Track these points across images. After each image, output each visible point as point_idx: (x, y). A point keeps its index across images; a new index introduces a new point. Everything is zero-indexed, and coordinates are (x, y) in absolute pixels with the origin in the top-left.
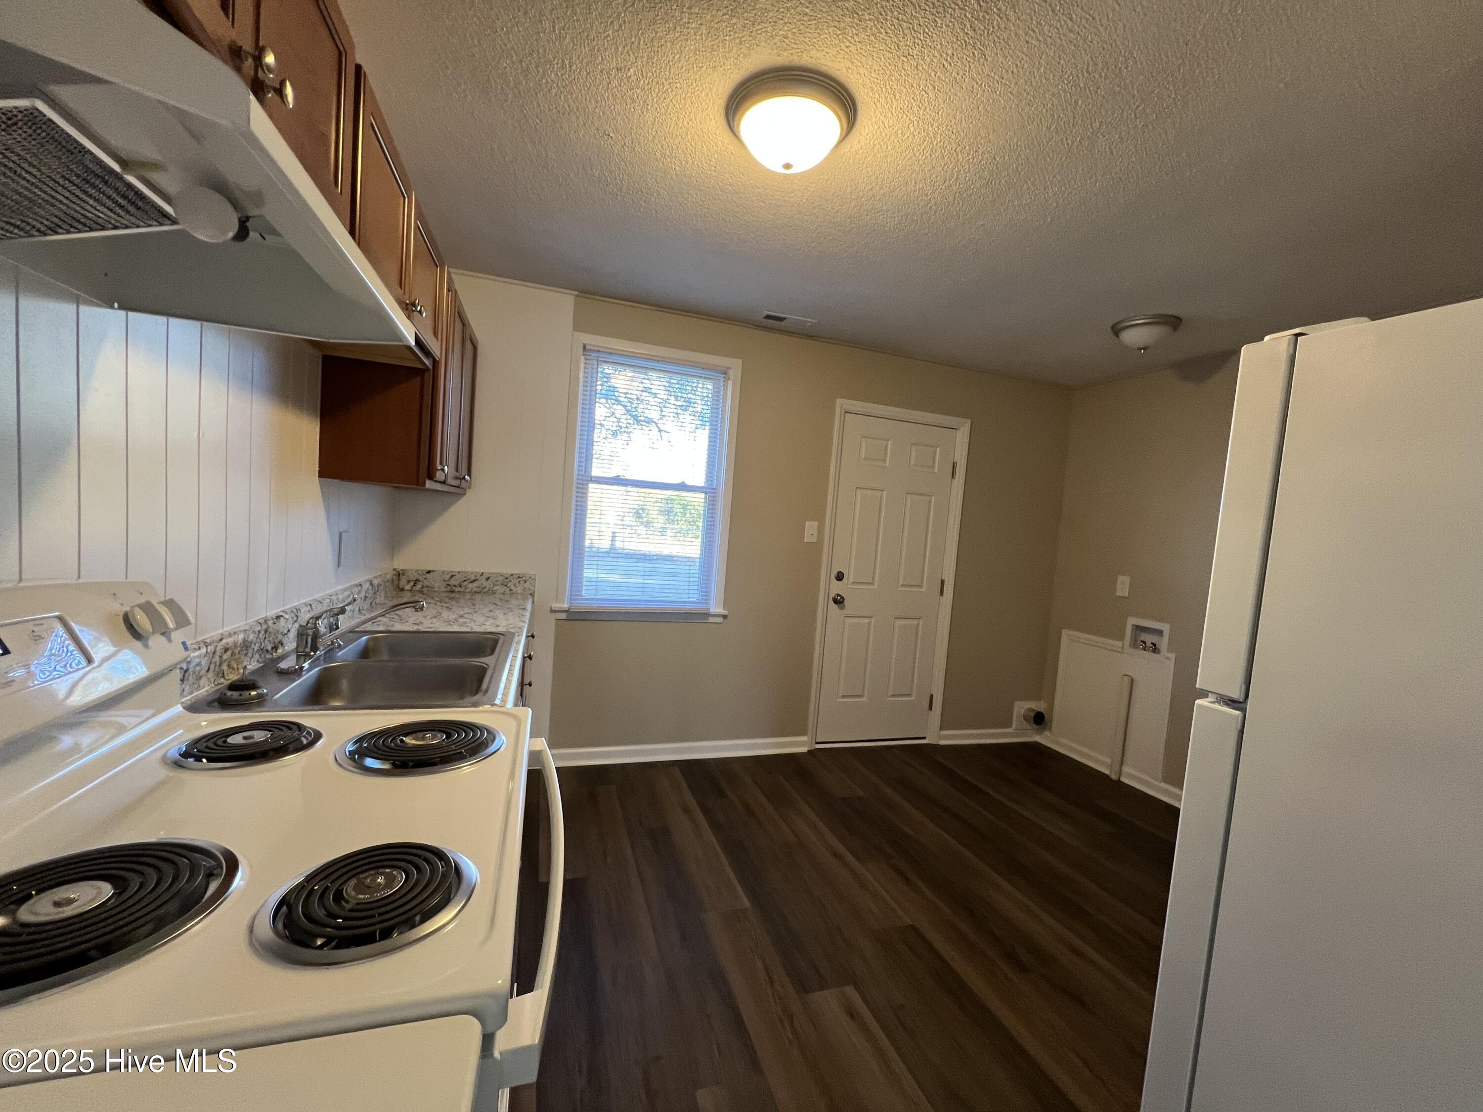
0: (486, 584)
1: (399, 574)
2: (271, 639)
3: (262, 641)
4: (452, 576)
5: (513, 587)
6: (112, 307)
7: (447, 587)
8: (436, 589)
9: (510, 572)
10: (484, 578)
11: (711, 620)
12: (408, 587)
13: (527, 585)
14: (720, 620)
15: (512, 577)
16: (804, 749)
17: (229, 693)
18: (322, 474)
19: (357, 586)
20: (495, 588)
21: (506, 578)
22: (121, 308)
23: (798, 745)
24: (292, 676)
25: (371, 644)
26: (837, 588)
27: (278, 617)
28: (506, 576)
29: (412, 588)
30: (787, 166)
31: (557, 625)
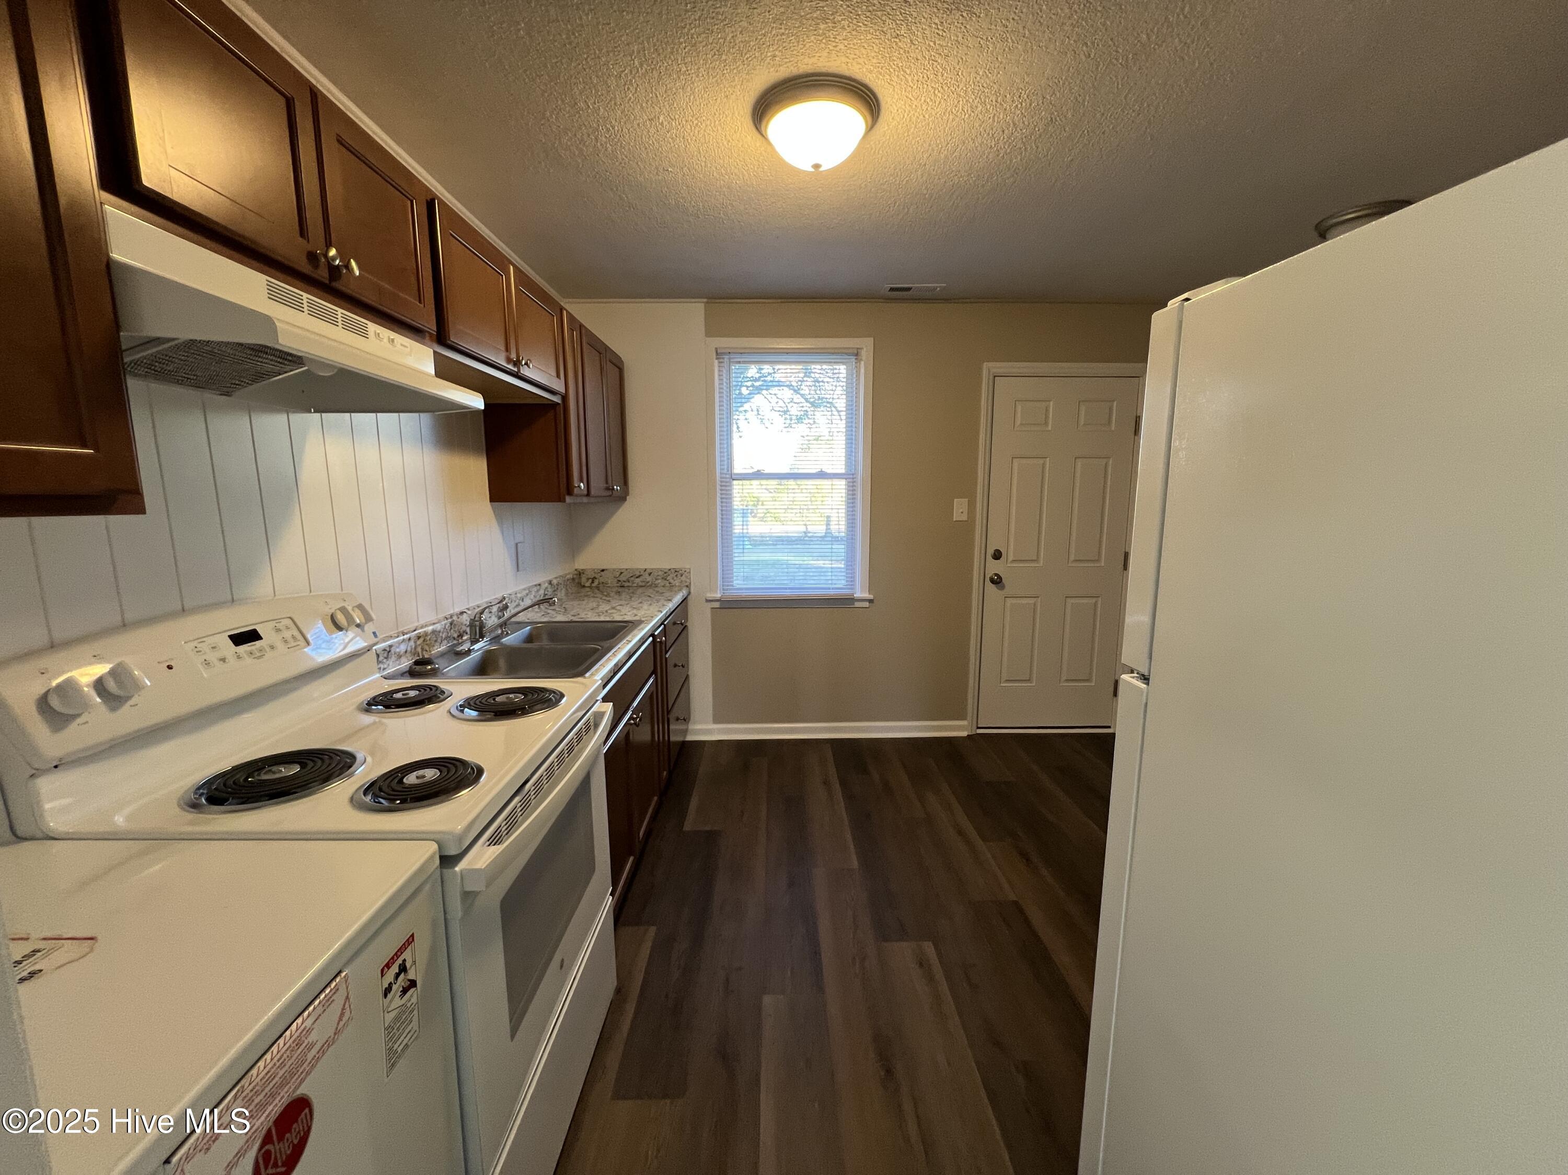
0: (649, 579)
1: (580, 573)
2: (456, 629)
3: (448, 631)
4: (621, 573)
5: (672, 581)
6: (310, 412)
7: (618, 583)
8: (609, 585)
9: (669, 567)
10: (647, 573)
11: (857, 604)
12: (588, 584)
13: (683, 578)
14: (866, 604)
15: (669, 572)
16: (964, 734)
17: (414, 667)
18: (493, 499)
19: (536, 585)
20: (657, 582)
21: (666, 573)
22: (315, 412)
23: (957, 729)
24: (463, 656)
25: (534, 633)
26: (994, 567)
27: (462, 613)
28: (665, 571)
29: (591, 584)
30: (817, 166)
31: (712, 611)
